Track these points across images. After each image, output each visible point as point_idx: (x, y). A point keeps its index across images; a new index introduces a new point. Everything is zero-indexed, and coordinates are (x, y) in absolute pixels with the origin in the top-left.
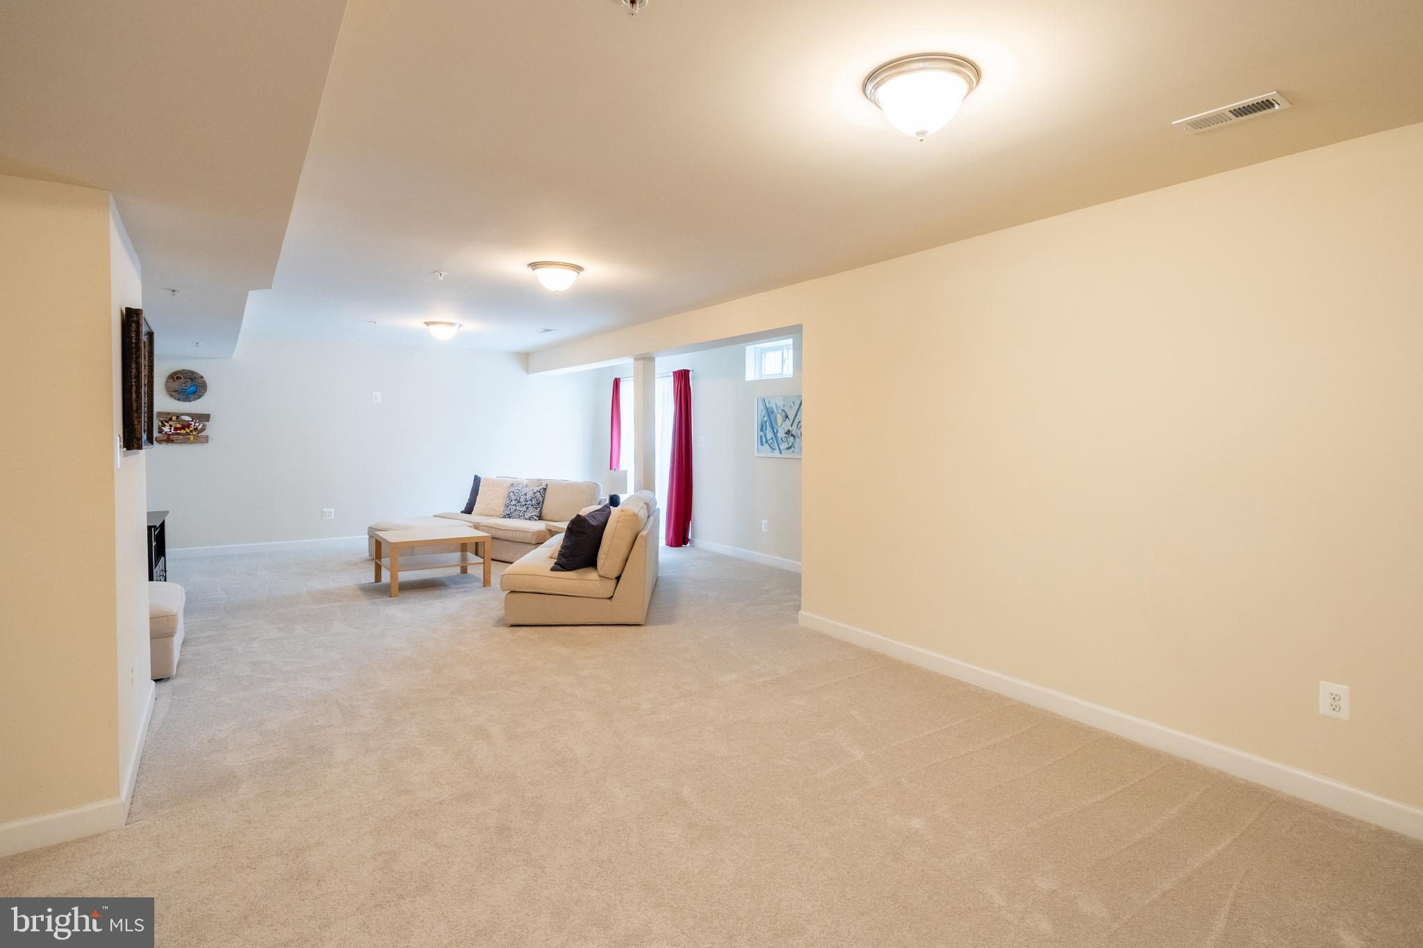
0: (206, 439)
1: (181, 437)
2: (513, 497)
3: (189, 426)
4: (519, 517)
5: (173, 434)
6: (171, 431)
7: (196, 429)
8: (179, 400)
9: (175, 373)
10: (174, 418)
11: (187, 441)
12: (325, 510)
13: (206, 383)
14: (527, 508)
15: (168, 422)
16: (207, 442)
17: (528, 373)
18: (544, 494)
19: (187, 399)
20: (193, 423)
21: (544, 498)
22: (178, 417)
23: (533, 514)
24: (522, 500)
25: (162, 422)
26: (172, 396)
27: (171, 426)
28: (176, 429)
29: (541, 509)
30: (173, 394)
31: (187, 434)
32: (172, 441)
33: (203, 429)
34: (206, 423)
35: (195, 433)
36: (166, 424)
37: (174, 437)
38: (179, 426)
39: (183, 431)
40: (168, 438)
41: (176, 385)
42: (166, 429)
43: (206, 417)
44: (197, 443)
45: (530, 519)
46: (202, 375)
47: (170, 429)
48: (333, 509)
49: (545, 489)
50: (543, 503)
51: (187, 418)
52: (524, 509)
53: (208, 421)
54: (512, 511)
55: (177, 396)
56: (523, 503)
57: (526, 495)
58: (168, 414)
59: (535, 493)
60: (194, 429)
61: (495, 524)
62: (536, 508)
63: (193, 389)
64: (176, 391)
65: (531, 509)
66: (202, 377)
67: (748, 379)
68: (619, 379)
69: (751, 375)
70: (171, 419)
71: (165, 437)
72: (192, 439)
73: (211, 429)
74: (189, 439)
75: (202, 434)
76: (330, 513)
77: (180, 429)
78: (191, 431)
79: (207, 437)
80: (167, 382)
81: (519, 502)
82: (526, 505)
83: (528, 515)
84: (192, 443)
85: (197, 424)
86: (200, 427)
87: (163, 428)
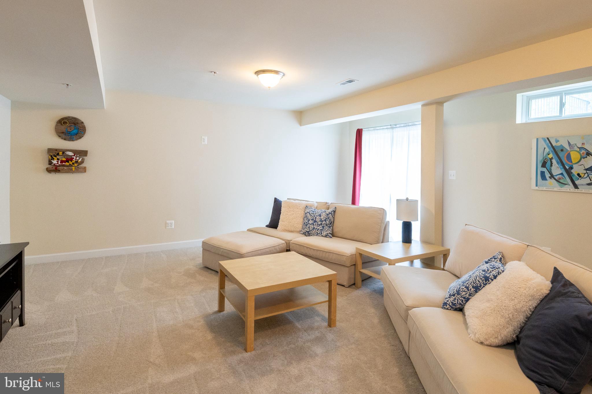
0: (84, 170)
1: (65, 168)
2: (310, 217)
3: (71, 159)
4: (317, 234)
5: (59, 166)
6: (58, 163)
7: (77, 162)
8: (65, 139)
9: (63, 119)
10: (61, 153)
11: (70, 171)
12: (168, 221)
13: (85, 127)
14: (323, 227)
15: (56, 157)
16: (85, 172)
17: (301, 125)
18: (334, 215)
19: (71, 139)
20: (75, 157)
21: (334, 218)
22: (63, 153)
23: (328, 232)
24: (318, 219)
25: (51, 156)
26: (60, 136)
27: (58, 159)
28: (62, 162)
29: (333, 228)
30: (61, 135)
31: (70, 165)
32: (59, 171)
33: (82, 162)
34: (85, 158)
35: (76, 165)
36: (54, 157)
37: (60, 168)
38: (64, 159)
39: (67, 164)
40: (56, 168)
41: (63, 128)
42: (55, 162)
43: (84, 153)
44: (79, 172)
45: (326, 236)
46: (83, 121)
47: (58, 162)
48: (173, 221)
49: (334, 212)
50: (333, 222)
51: (71, 154)
52: (320, 228)
53: (86, 156)
54: (311, 229)
55: (64, 136)
56: (319, 223)
57: (320, 215)
58: (56, 150)
59: (328, 215)
60: (76, 162)
61: (307, 244)
62: (330, 227)
63: (75, 131)
64: (63, 133)
65: (326, 228)
66: (82, 123)
67: (517, 122)
68: (362, 130)
69: (520, 119)
70: (58, 154)
71: (54, 167)
72: (74, 169)
73: (89, 162)
74: (72, 169)
75: (81, 166)
76: (171, 224)
77: (65, 162)
78: (73, 164)
79: (85, 168)
80: (56, 126)
81: (315, 221)
82: (321, 224)
83: (324, 233)
84: (73, 172)
85: (78, 158)
86: (80, 160)
87: (52, 161)
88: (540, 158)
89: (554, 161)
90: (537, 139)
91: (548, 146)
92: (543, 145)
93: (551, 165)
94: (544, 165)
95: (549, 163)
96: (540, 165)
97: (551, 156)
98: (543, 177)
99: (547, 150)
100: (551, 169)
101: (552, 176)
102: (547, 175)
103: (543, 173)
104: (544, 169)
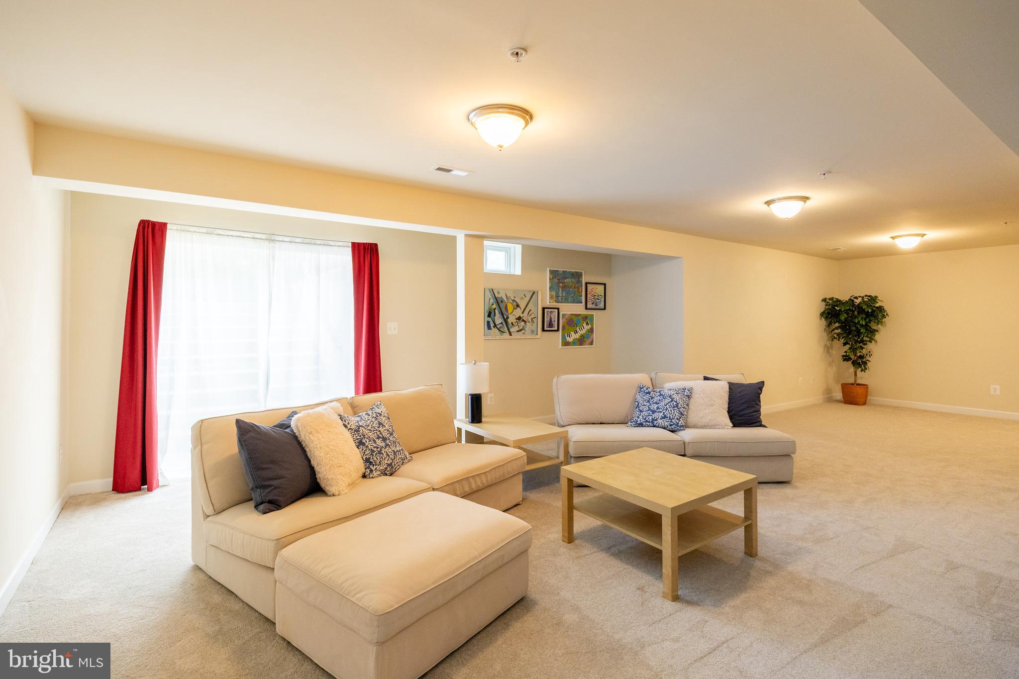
88: (487, 309)
89: (496, 311)
90: (484, 289)
91: (493, 298)
92: (489, 295)
93: (495, 316)
94: (489, 316)
95: (493, 314)
96: (486, 315)
97: (494, 306)
98: (489, 328)
99: (492, 301)
100: (494, 319)
101: (495, 326)
102: (492, 325)
103: (488, 322)
104: (490, 319)
